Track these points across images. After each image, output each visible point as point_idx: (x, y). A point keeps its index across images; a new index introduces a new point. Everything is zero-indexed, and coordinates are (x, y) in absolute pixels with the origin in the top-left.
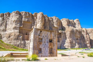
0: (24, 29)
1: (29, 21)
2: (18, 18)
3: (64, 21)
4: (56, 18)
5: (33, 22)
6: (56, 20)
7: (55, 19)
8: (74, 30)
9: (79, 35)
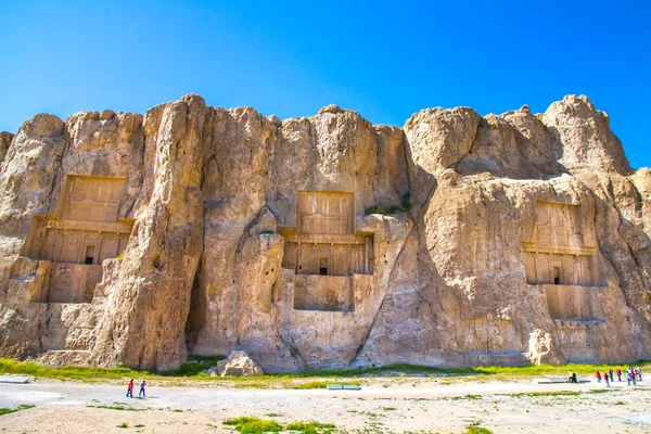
0: (72, 224)
1: (107, 171)
2: (32, 162)
3: (423, 127)
4: (334, 120)
5: (135, 175)
6: (335, 133)
7: (332, 126)
8: (509, 193)
9: (580, 235)
